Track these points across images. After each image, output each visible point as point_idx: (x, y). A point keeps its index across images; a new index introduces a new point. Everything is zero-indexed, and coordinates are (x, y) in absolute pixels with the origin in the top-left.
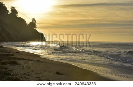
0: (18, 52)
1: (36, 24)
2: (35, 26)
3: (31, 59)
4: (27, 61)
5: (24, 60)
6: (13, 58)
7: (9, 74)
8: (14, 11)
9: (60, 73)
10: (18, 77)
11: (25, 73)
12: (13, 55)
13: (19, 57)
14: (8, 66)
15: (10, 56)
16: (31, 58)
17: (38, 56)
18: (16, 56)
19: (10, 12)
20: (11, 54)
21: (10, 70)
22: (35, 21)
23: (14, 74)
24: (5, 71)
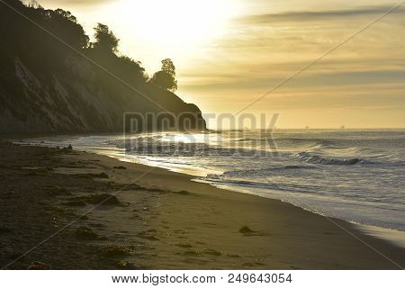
0: (122, 167)
2: (173, 84)
3: (161, 186)
4: (150, 194)
5: (139, 192)
6: (103, 184)
7: (94, 237)
8: (106, 38)
9: (250, 228)
10: (120, 245)
11: (144, 233)
12: (103, 176)
13: (123, 181)
14: (90, 210)
15: (96, 179)
16: (160, 184)
17: (185, 178)
18: (113, 178)
19: (93, 40)
20: (99, 171)
21: (96, 223)
22: (173, 68)
23: (107, 236)
24: (81, 228)
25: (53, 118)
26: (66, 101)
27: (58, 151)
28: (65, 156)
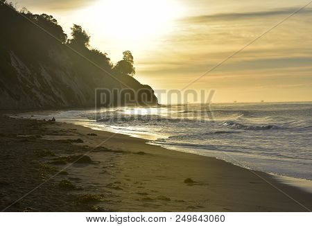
0: (94, 134)
1: (135, 66)
2: (131, 70)
3: (123, 149)
4: (115, 155)
5: (107, 153)
6: (80, 147)
7: (72, 188)
8: (80, 35)
9: (193, 180)
10: (93, 194)
11: (111, 184)
12: (79, 141)
13: (95, 145)
14: (69, 167)
15: (74, 144)
16: (123, 147)
17: (141, 142)
18: (87, 143)
19: (70, 37)
20: (76, 138)
21: (74, 177)
22: (132, 57)
23: (83, 187)
24: (62, 181)
25: (40, 97)
26: (50, 84)
27: (44, 122)
28: (50, 127)
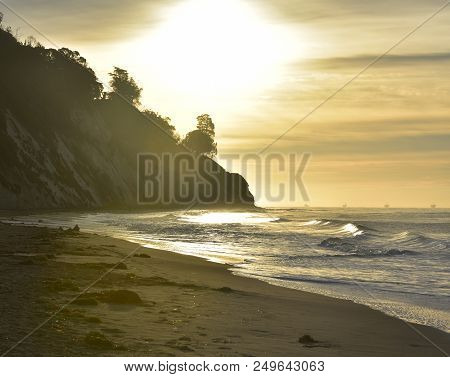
0: (145, 255)
2: (210, 146)
3: (195, 281)
4: (181, 291)
5: (166, 288)
6: (121, 277)
8: (125, 86)
9: (314, 338)
11: (173, 342)
12: (121, 266)
13: (147, 273)
14: (102, 310)
15: (111, 271)
16: (195, 278)
17: (223, 270)
18: (135, 269)
19: (108, 88)
20: (114, 260)
21: (110, 327)
22: (212, 126)
23: (126, 345)
24: (91, 334)
25: (54, 189)
26: (72, 168)
27: (60, 232)
28: (70, 240)
